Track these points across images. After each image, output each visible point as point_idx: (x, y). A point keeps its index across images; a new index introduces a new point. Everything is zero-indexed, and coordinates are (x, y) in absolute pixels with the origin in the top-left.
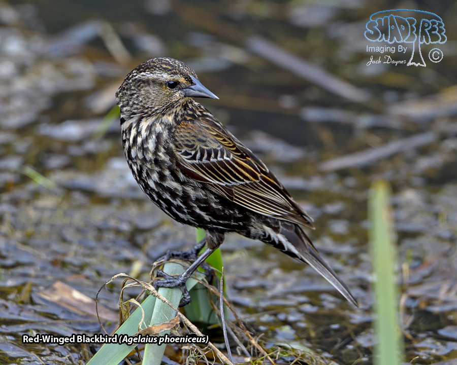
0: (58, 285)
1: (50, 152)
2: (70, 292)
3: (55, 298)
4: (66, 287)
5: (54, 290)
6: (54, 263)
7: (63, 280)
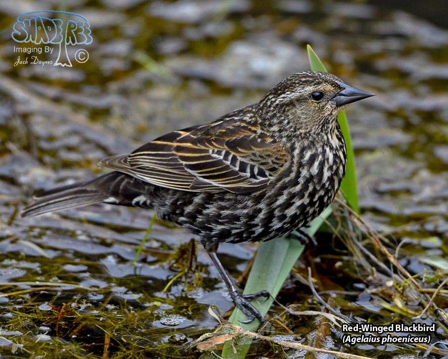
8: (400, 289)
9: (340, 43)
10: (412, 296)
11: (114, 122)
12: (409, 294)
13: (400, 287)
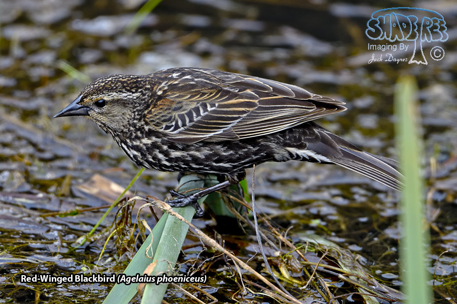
0: (96, 178)
1: (83, 46)
2: (109, 185)
3: (94, 191)
4: (105, 179)
5: (93, 182)
6: (91, 156)
7: (101, 173)
8: (285, 260)
9: (235, 52)
10: (295, 266)
11: (42, 121)
12: (293, 264)
13: (285, 258)
